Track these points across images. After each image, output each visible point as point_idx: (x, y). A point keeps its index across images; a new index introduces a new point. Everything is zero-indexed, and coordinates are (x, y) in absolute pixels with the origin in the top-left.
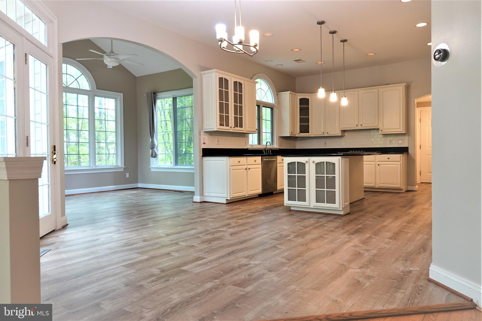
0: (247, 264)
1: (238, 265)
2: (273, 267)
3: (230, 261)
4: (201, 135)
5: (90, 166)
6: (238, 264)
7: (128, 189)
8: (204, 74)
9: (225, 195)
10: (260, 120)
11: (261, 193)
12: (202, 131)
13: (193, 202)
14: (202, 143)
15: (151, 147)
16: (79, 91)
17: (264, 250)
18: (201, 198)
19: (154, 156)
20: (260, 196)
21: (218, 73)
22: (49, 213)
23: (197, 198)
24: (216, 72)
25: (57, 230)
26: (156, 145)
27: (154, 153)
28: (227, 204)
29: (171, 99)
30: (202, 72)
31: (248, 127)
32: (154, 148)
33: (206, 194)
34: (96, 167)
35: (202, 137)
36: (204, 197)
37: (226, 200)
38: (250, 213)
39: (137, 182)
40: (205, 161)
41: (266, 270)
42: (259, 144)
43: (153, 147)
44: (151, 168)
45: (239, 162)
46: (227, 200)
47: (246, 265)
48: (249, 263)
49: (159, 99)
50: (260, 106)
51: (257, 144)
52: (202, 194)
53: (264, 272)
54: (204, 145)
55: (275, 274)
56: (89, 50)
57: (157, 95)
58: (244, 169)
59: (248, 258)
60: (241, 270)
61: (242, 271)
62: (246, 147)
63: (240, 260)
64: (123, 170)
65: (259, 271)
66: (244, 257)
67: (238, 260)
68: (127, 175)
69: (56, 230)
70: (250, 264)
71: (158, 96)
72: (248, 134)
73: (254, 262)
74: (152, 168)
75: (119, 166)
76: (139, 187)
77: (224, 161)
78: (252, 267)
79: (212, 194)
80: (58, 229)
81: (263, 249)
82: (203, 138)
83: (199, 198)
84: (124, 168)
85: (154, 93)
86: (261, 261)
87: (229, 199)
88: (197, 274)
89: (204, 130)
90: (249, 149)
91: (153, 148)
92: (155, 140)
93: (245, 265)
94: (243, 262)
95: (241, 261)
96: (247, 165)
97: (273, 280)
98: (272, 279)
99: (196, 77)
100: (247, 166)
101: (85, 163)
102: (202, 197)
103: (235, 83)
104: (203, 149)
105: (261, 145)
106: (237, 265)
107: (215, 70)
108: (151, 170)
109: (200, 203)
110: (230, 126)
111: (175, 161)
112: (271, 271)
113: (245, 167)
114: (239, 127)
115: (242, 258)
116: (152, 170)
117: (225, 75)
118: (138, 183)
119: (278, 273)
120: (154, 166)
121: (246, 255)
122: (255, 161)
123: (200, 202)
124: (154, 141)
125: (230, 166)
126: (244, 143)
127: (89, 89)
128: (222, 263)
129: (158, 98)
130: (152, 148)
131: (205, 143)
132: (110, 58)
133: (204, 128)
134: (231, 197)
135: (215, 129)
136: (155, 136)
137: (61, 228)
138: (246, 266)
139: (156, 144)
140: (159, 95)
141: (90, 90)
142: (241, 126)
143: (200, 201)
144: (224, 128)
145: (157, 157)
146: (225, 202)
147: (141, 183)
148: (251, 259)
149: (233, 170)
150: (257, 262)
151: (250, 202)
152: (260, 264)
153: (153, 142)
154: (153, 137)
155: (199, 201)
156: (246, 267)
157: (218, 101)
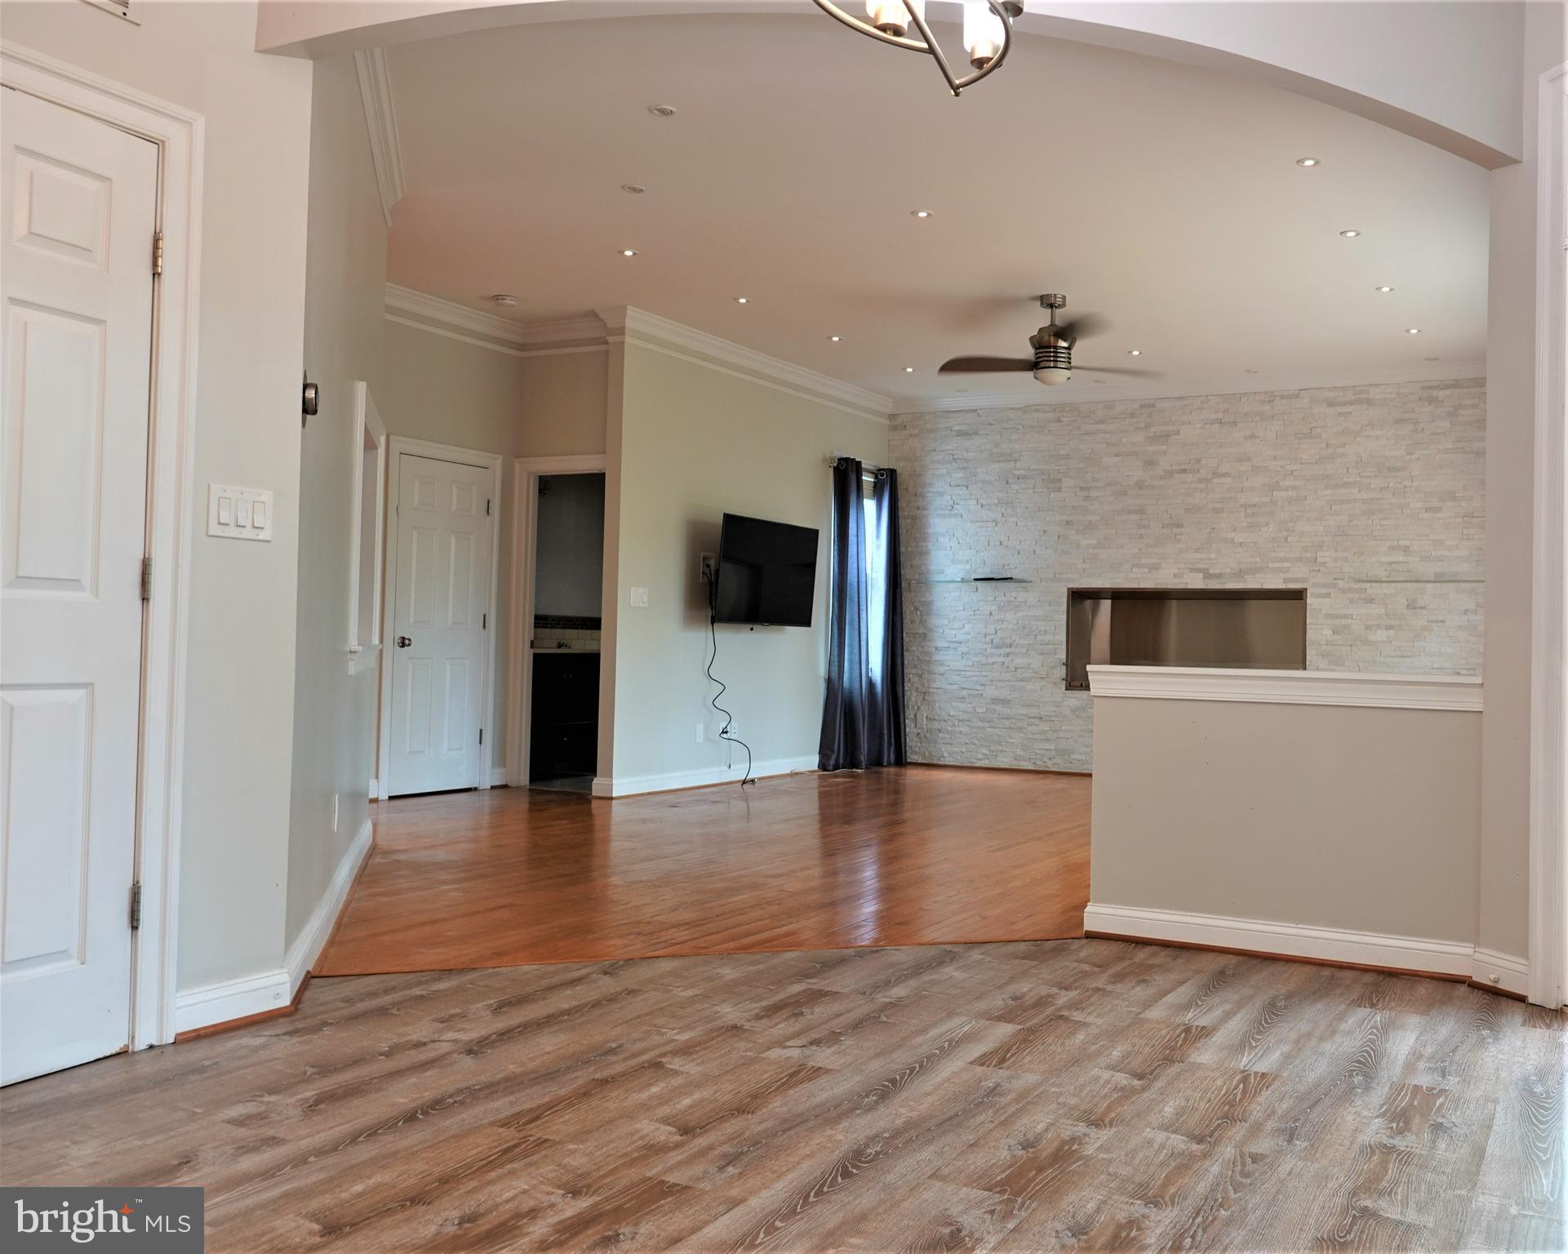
0: (814, 1048)
1: (843, 1043)
2: (724, 1040)
3: (877, 1055)
6: (843, 1047)
17: (744, 1112)
41: (748, 1030)
47: (816, 1042)
48: (807, 1052)
53: (756, 1024)
55: (724, 1019)
59: (813, 1067)
60: (826, 1026)
61: (822, 1024)
63: (842, 1061)
65: (771, 1027)
66: (828, 1071)
67: (849, 1059)
70: (803, 1046)
73: (789, 1055)
78: (794, 1038)
81: (750, 1116)
86: (764, 1058)
88: (951, 1014)
93: (820, 1043)
94: (829, 1051)
95: (837, 1056)
97: (735, 1006)
98: (735, 1008)
106: (847, 1041)
112: (735, 1027)
115: (837, 1068)
119: (714, 1023)
121: (823, 1081)
128: (899, 1047)
138: (815, 1040)
148: (802, 1067)
150: (775, 1053)
152: (769, 1049)
156: (815, 1035)
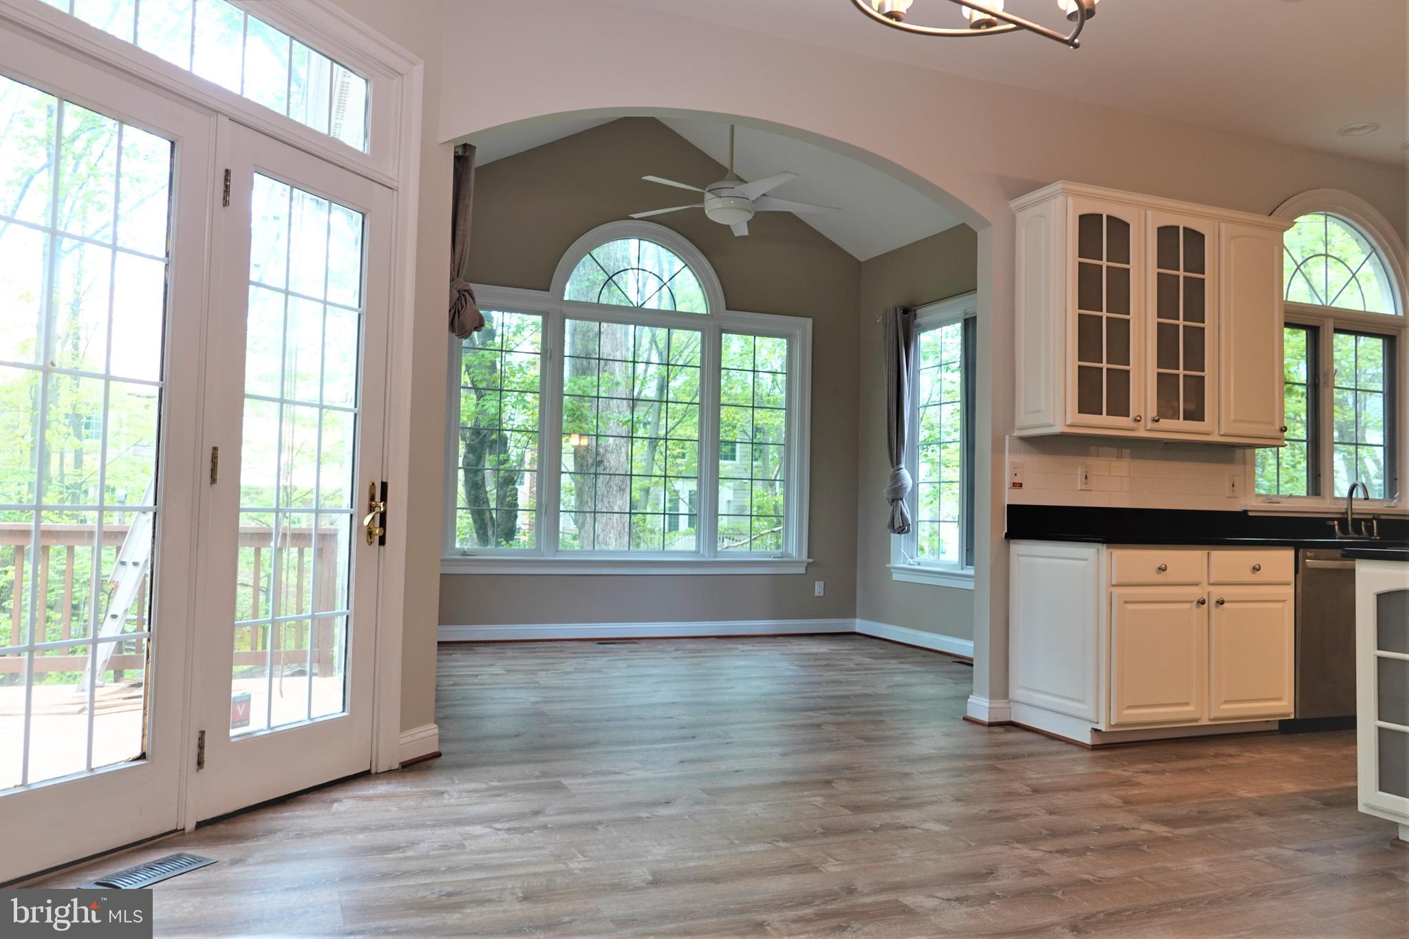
4: (1004, 452)
5: (697, 552)
7: (818, 636)
8: (1022, 208)
9: (1086, 709)
10: (1321, 388)
11: (1292, 717)
12: (1007, 437)
13: (964, 719)
14: (1007, 484)
15: (890, 497)
16: (672, 320)
18: (994, 705)
19: (902, 527)
20: (1287, 729)
21: (1077, 195)
22: (343, 711)
23: (980, 706)
24: (1066, 192)
25: (376, 773)
26: (909, 489)
27: (898, 515)
28: (1094, 748)
29: (958, 327)
30: (1013, 204)
31: (1232, 418)
32: (901, 499)
33: (1016, 693)
34: (715, 557)
35: (1008, 459)
36: (1012, 704)
37: (1090, 729)
38: (1157, 820)
39: (853, 615)
40: (1019, 556)
42: (1316, 495)
43: (897, 494)
44: (892, 570)
45: (1256, 569)
46: (1096, 730)
49: (925, 330)
50: (1321, 329)
51: (1304, 493)
52: (1001, 689)
54: (1017, 491)
56: (644, 178)
57: (915, 315)
58: (1191, 602)
62: (1237, 506)
64: (802, 571)
68: (819, 589)
69: (373, 771)
71: (919, 320)
72: (1248, 451)
74: (897, 571)
75: (790, 556)
76: (857, 630)
77: (1087, 560)
79: (1039, 699)
80: (380, 770)
82: (1011, 463)
83: (987, 705)
84: (808, 564)
85: (906, 311)
87: (1102, 727)
89: (1017, 433)
90: (1250, 514)
91: (898, 500)
92: (905, 473)
96: (1210, 584)
99: (988, 224)
100: (1211, 588)
101: (684, 542)
102: (1001, 703)
103: (1167, 235)
104: (1008, 505)
105: (1324, 498)
107: (1058, 186)
108: (894, 575)
109: (986, 729)
110: (1133, 413)
111: (967, 550)
113: (1197, 593)
114: (1184, 419)
116: (896, 577)
117: (1107, 204)
118: (855, 617)
120: (902, 561)
122: (1254, 568)
123: (991, 725)
124: (899, 474)
125: (1114, 583)
126: (1228, 485)
127: (705, 312)
129: (919, 325)
130: (893, 500)
131: (1021, 485)
132: (718, 199)
133: (1018, 424)
134: (1113, 723)
135: (1058, 428)
136: (903, 459)
137: (396, 766)
139: (906, 488)
140: (924, 315)
141: (707, 314)
142: (1196, 413)
143: (991, 721)
144: (1103, 423)
145: (909, 531)
146: (1087, 739)
147: (862, 618)
149: (1125, 602)
151: (1216, 756)
153: (896, 477)
154: (899, 462)
155: (985, 718)
157: (1073, 311)
